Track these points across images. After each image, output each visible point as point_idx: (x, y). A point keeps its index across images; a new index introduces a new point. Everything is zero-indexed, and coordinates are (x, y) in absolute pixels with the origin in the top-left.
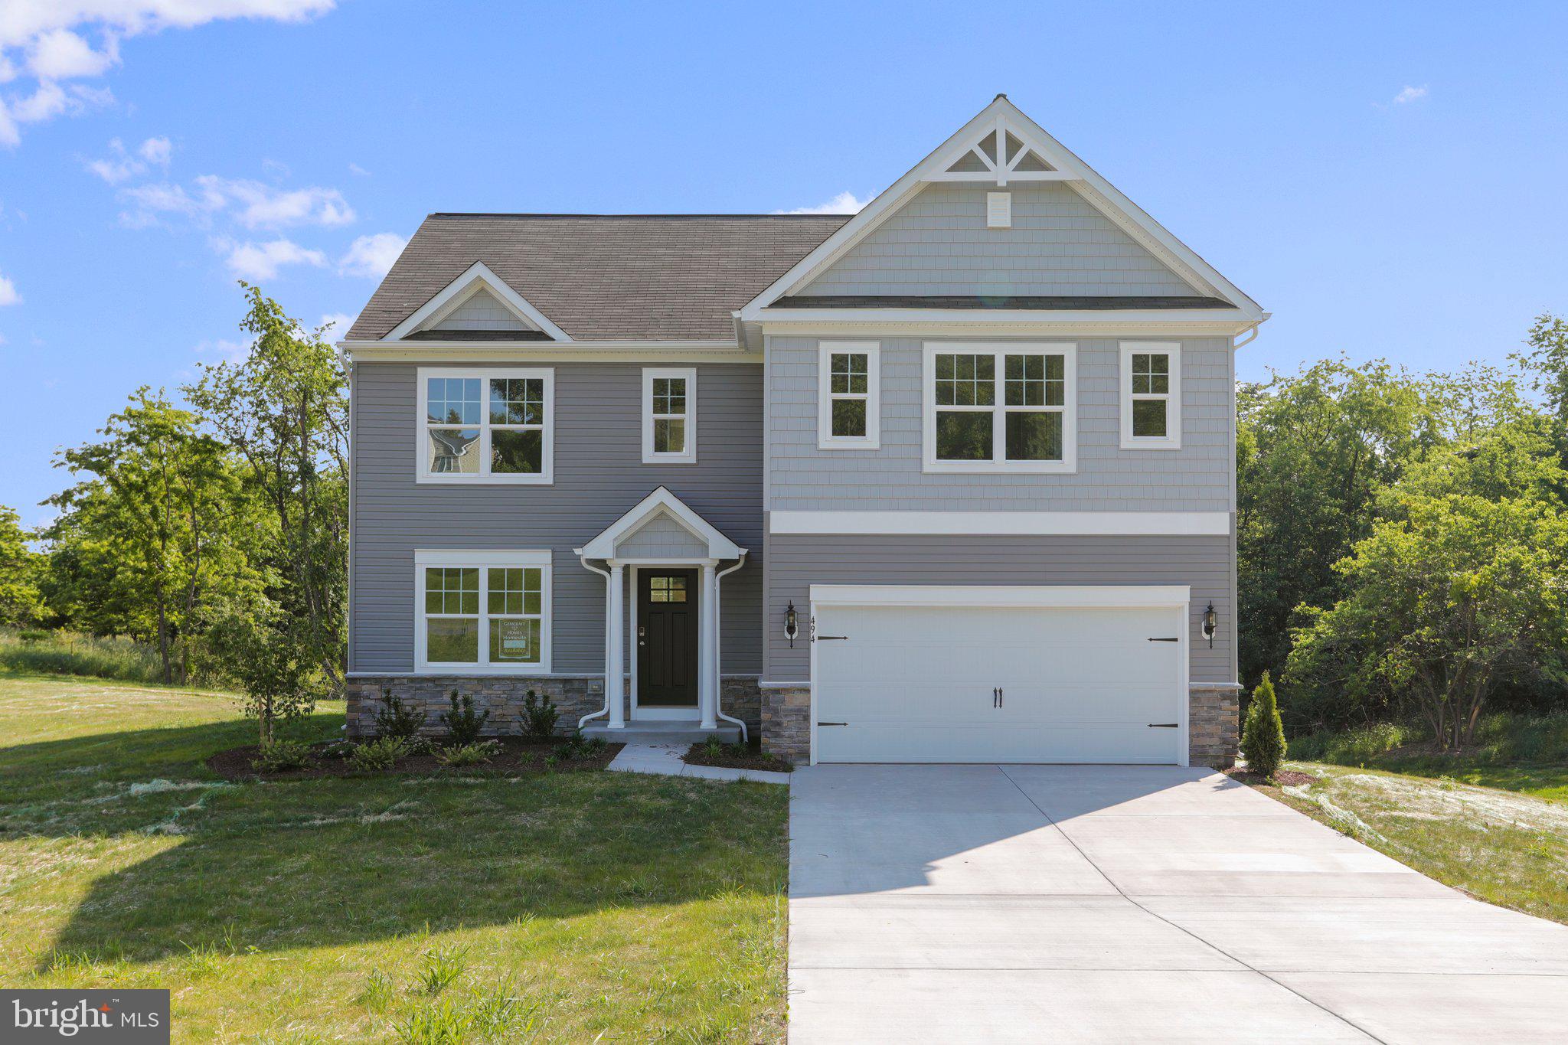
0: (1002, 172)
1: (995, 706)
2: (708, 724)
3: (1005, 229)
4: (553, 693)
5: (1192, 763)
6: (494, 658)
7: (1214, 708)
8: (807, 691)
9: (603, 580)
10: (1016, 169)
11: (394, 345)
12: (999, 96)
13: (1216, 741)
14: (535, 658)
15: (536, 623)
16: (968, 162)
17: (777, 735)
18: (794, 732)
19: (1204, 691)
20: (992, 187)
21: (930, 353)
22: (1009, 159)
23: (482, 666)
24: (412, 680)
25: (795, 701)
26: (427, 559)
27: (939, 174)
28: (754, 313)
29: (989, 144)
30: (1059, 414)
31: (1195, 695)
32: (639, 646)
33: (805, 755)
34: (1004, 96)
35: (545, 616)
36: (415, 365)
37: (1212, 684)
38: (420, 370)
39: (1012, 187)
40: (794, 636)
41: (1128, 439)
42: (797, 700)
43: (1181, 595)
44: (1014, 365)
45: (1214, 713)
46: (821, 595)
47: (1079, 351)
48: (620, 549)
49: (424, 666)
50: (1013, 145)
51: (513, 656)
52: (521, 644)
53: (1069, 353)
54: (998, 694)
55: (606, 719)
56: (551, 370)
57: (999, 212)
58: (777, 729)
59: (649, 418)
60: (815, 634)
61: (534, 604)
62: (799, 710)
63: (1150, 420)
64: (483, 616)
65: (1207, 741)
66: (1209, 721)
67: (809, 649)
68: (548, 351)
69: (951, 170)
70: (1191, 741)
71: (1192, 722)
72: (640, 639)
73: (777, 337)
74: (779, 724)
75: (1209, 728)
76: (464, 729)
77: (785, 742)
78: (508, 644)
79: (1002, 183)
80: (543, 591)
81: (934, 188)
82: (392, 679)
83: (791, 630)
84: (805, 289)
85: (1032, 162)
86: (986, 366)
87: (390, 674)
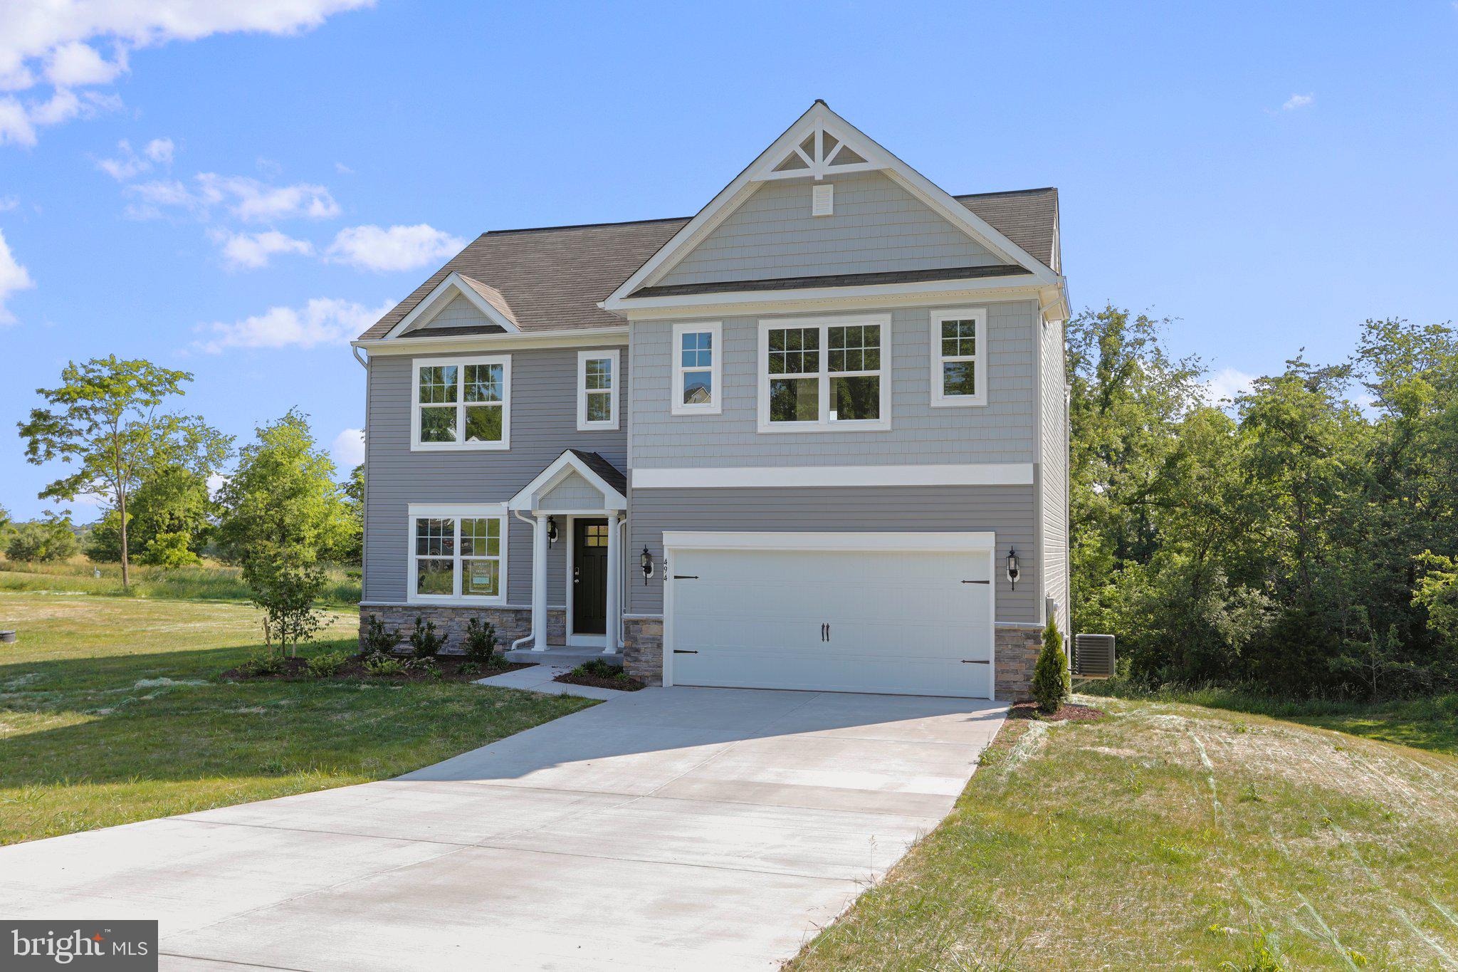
0: (819, 167)
1: (823, 640)
2: (609, 650)
3: (828, 216)
4: (507, 621)
5: (996, 697)
6: (465, 591)
7: (1018, 646)
8: (661, 622)
9: (531, 528)
10: (833, 163)
11: (393, 343)
12: (817, 101)
13: (1019, 677)
14: (495, 593)
15: (497, 562)
16: (793, 162)
17: (636, 660)
18: (650, 657)
19: (1009, 631)
20: (811, 181)
21: (765, 327)
22: (825, 157)
23: (456, 598)
24: (405, 608)
25: (652, 630)
26: (417, 511)
27: (766, 173)
28: (614, 303)
29: (808, 146)
30: (877, 378)
31: (998, 632)
32: (575, 585)
33: (659, 678)
34: (822, 102)
35: (503, 557)
36: (409, 358)
37: (1015, 624)
38: (414, 360)
39: (828, 180)
41: (938, 398)
43: (985, 542)
44: (835, 335)
45: (1018, 651)
46: (671, 540)
47: (893, 321)
48: (542, 502)
49: (415, 598)
50: (829, 141)
51: (481, 590)
52: (485, 581)
53: (885, 323)
54: (825, 629)
55: (531, 644)
56: (509, 357)
57: (823, 201)
58: (635, 655)
59: (582, 393)
60: (670, 573)
61: (494, 548)
62: (653, 639)
63: (961, 382)
64: (457, 558)
65: (1011, 677)
66: (1014, 658)
67: (662, 586)
69: (775, 170)
70: (996, 677)
71: (997, 660)
72: (575, 577)
73: (640, 322)
74: (638, 650)
75: (1013, 665)
76: (427, 646)
77: (643, 666)
78: (476, 581)
79: (819, 177)
80: (501, 537)
81: (768, 184)
82: (391, 607)
83: (648, 569)
84: (660, 281)
85: (848, 156)
86: (813, 334)
87: (388, 603)
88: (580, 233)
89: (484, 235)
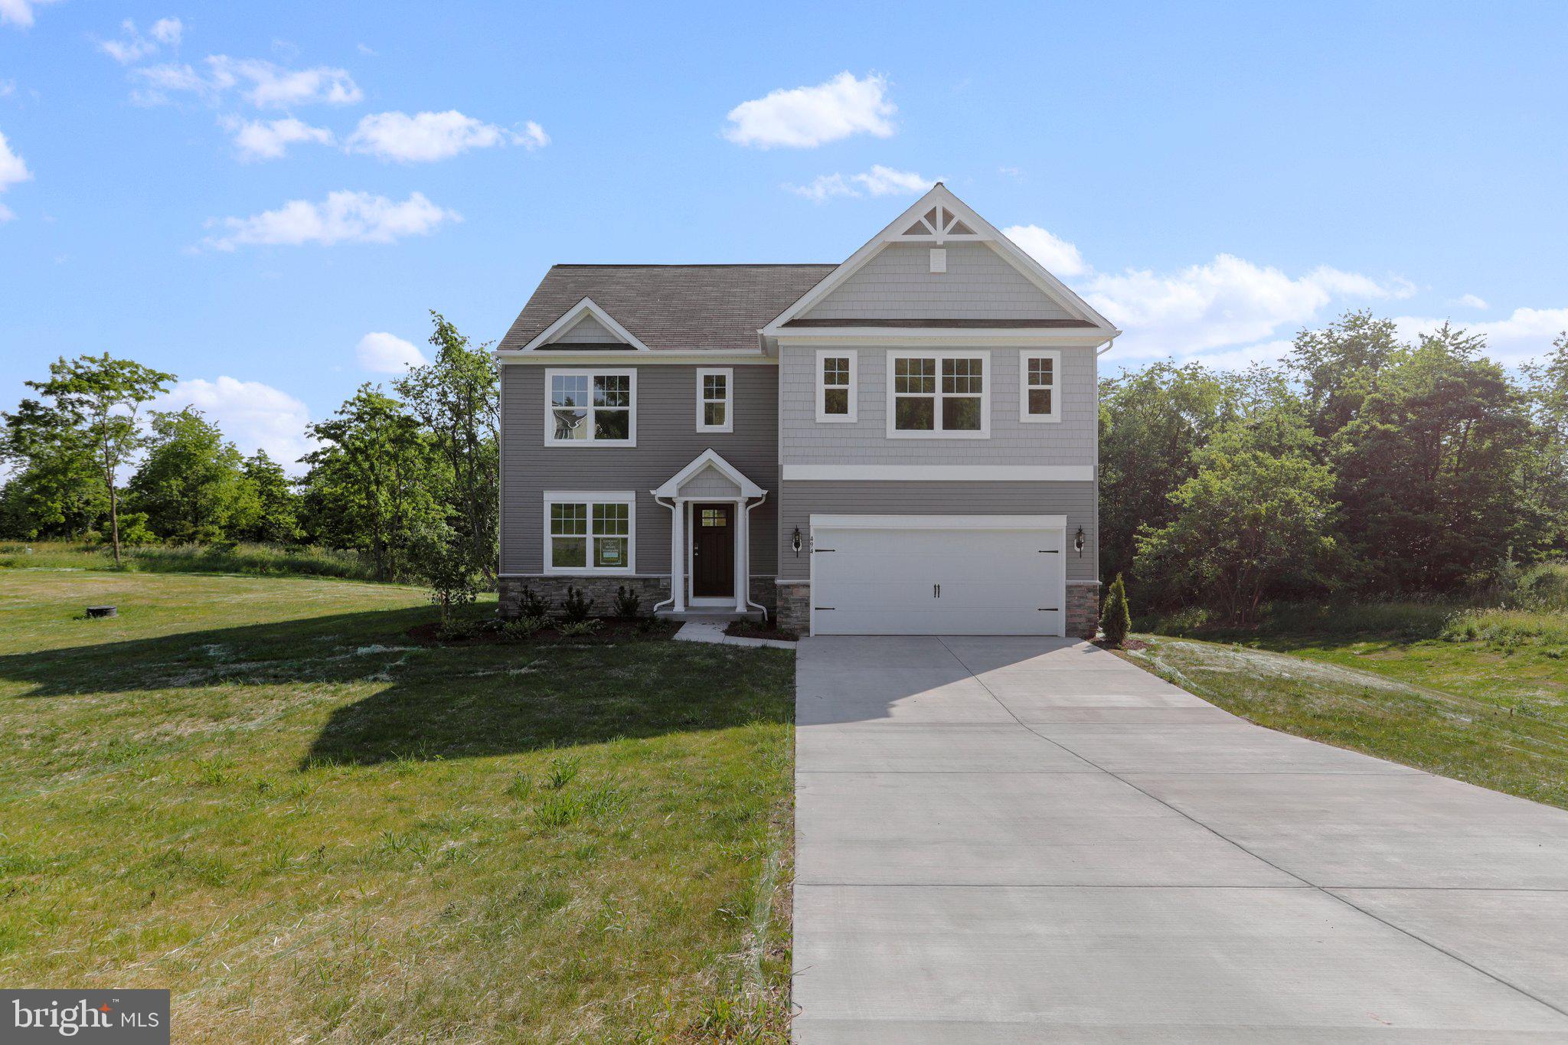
0: (940, 234)
1: (935, 596)
2: (741, 609)
3: (940, 274)
4: (636, 588)
5: (1067, 635)
6: (597, 564)
7: (1083, 597)
8: (808, 586)
9: (670, 512)
10: (950, 233)
11: (529, 353)
12: (938, 184)
13: (1083, 620)
14: (625, 564)
15: (625, 541)
16: (917, 228)
17: (788, 616)
18: (799, 614)
19: (1076, 586)
20: (934, 245)
21: (892, 357)
22: (944, 227)
23: (589, 570)
24: (542, 579)
25: (800, 592)
26: (551, 498)
27: (898, 237)
28: (771, 331)
29: (931, 216)
30: (979, 399)
31: (1069, 589)
32: (694, 556)
33: (807, 629)
34: (942, 184)
35: (631, 536)
36: (543, 367)
37: (1081, 582)
38: (546, 370)
39: (946, 245)
40: (799, 549)
41: (1025, 416)
42: (803, 591)
43: (1060, 522)
44: (948, 365)
45: (1082, 601)
46: (817, 521)
47: (992, 356)
48: (682, 490)
49: (550, 570)
50: (948, 217)
51: (610, 563)
52: (615, 555)
53: (986, 358)
54: (937, 588)
55: (672, 605)
56: (635, 370)
57: (938, 262)
58: (787, 612)
59: (701, 402)
60: (813, 548)
61: (624, 528)
62: (803, 599)
63: (1040, 403)
64: (590, 536)
65: (1077, 620)
66: (1079, 606)
67: (809, 558)
68: (634, 357)
69: (906, 233)
70: (1067, 620)
71: (1068, 608)
72: (695, 551)
73: (787, 347)
74: (789, 609)
75: (1079, 611)
76: (577, 611)
77: (793, 620)
78: (606, 555)
79: (940, 243)
80: (629, 519)
81: (894, 246)
82: (529, 578)
83: (797, 545)
84: (807, 313)
85: (960, 228)
86: (929, 366)
87: (527, 575)
88: (644, 270)
89: (554, 267)
